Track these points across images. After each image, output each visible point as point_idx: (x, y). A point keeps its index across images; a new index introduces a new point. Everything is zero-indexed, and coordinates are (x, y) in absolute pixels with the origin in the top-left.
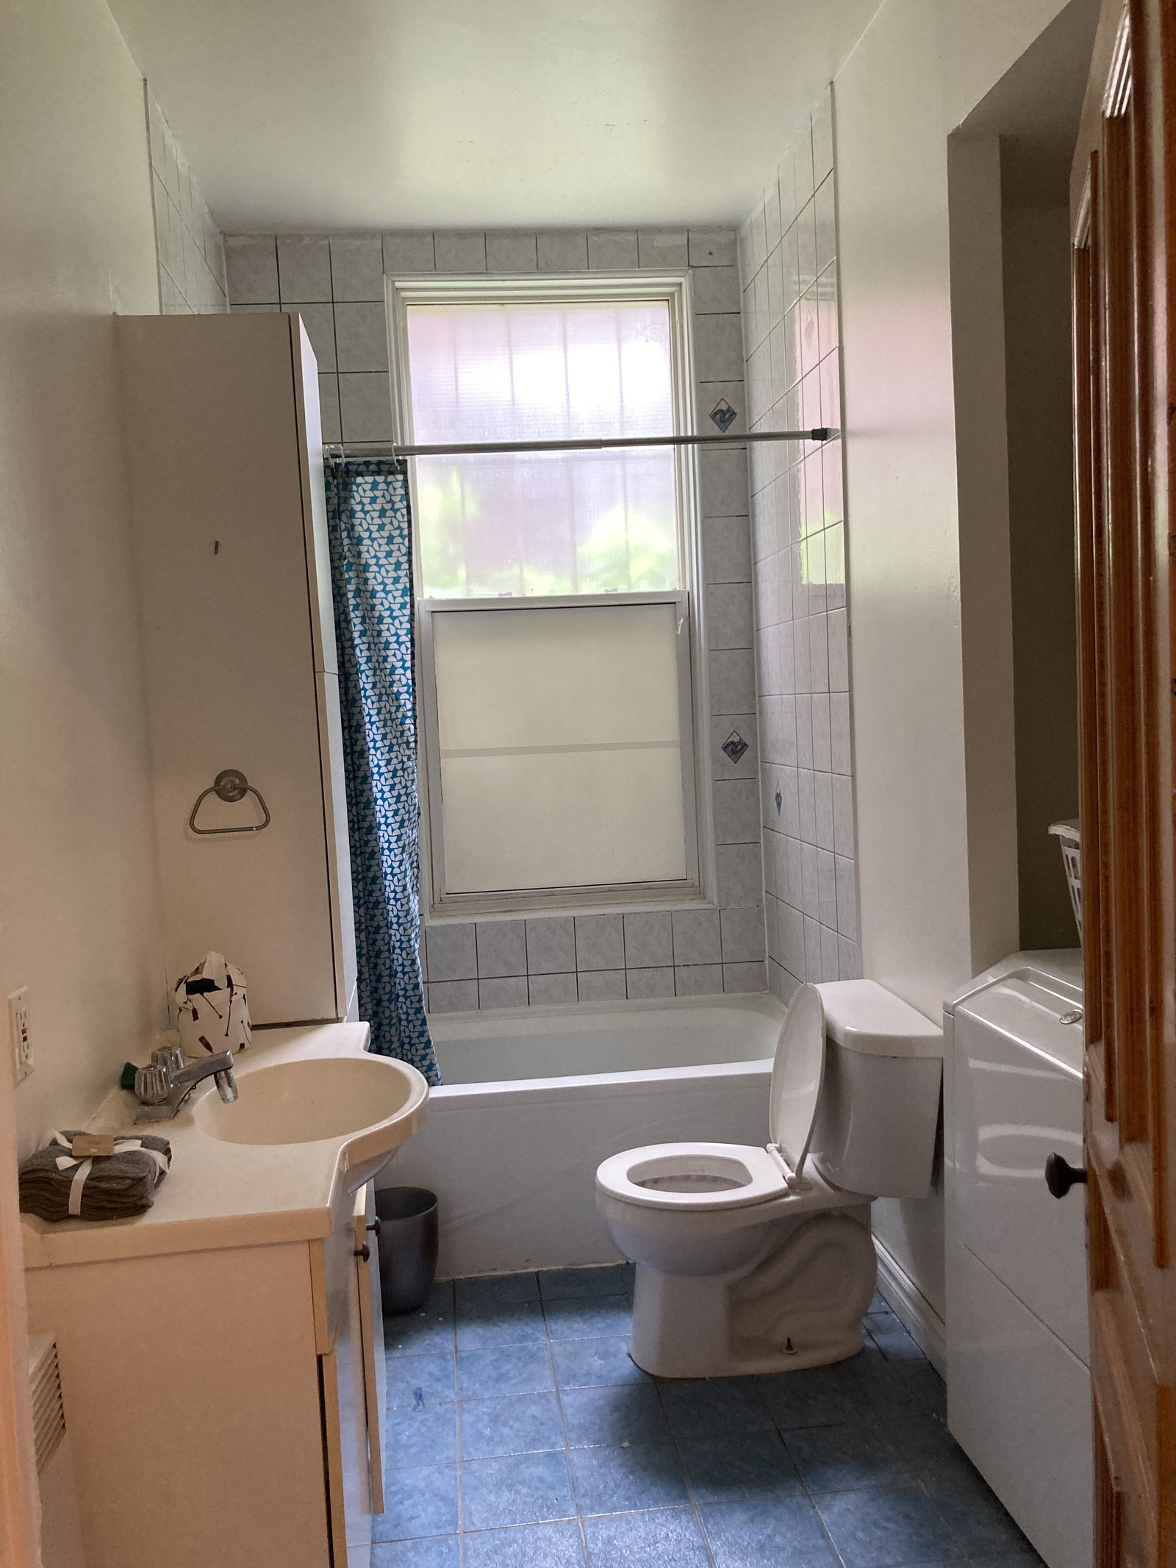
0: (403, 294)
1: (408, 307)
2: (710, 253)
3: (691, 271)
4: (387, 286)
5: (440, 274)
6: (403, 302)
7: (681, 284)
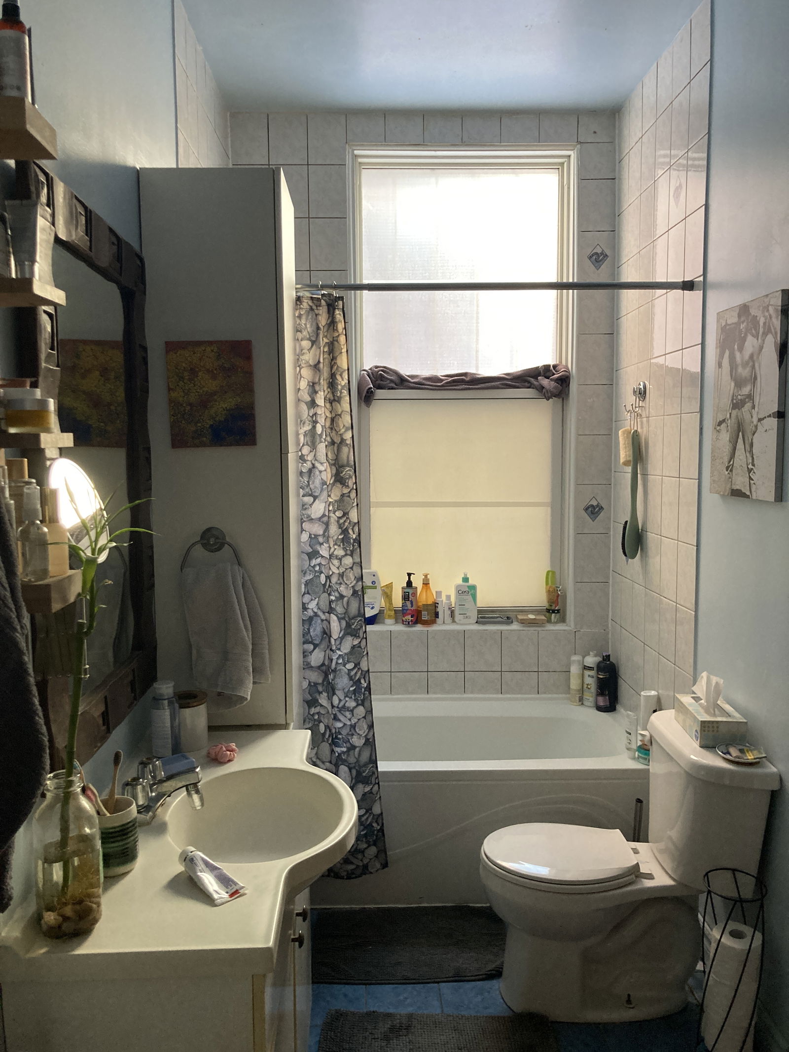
0: (360, 160)
1: (363, 170)
2: (595, 132)
3: (579, 146)
4: (349, 152)
5: (387, 145)
6: (360, 166)
7: (569, 156)
